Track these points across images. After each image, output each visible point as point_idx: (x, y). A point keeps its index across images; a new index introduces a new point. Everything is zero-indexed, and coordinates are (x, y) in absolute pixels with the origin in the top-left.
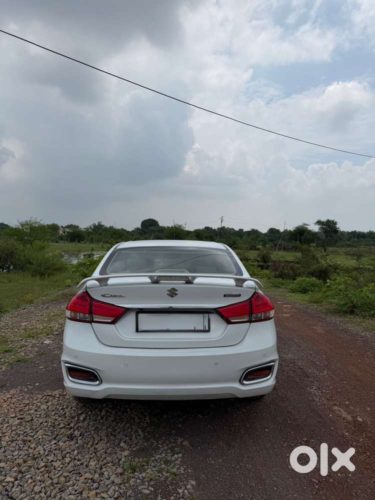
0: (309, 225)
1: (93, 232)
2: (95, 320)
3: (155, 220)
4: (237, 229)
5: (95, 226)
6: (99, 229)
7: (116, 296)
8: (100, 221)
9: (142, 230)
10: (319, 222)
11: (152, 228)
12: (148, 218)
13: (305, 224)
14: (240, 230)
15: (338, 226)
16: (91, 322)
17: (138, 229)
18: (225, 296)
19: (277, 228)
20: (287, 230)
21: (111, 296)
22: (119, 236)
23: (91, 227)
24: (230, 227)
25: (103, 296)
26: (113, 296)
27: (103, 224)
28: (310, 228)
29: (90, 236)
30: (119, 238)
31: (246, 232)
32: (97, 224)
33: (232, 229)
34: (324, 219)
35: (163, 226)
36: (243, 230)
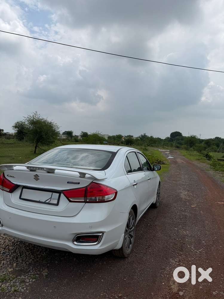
1: (140, 140)
2: (4, 189)
3: (179, 133)
5: (142, 136)
6: (144, 138)
7: (12, 176)
8: (145, 133)
9: (171, 138)
11: (178, 137)
12: (175, 131)
17: (168, 138)
18: (68, 183)
21: (10, 176)
22: (154, 142)
23: (140, 136)
27: (146, 135)
29: (137, 142)
30: (153, 143)
32: (143, 135)
35: (185, 136)
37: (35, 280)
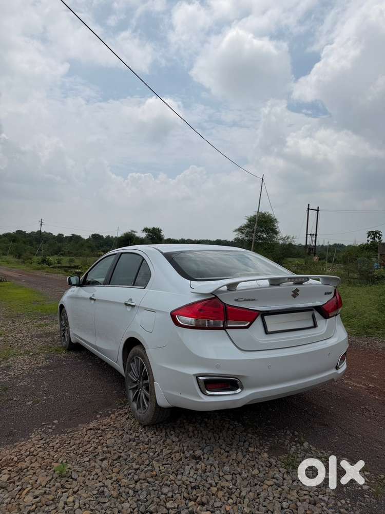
0: (137, 232)
2: (229, 326)
4: (56, 234)
7: (249, 300)
10: (146, 230)
13: (133, 231)
14: (59, 235)
15: (162, 234)
16: (224, 328)
18: (325, 294)
19: (101, 234)
20: (109, 236)
21: (245, 300)
24: (48, 232)
25: (237, 300)
26: (247, 300)
28: (137, 235)
31: (66, 237)
33: (50, 233)
34: (150, 227)
36: (63, 235)
37: (295, 432)
